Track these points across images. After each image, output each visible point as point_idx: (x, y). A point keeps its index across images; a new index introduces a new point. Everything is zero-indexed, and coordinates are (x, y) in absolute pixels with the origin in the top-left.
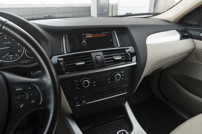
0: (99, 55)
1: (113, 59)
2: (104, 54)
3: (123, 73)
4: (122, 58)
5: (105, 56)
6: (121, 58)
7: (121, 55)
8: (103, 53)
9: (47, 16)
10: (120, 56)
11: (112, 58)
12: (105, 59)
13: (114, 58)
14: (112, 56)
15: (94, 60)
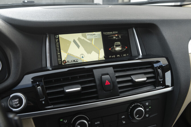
0: (108, 74)
1: (132, 81)
2: (115, 72)
3: (148, 106)
4: (148, 78)
5: (117, 74)
6: (145, 79)
7: (145, 73)
8: (113, 69)
9: (26, 1)
10: (143, 75)
11: (129, 78)
12: (118, 80)
13: (134, 79)
14: (129, 76)
15: (97, 82)
